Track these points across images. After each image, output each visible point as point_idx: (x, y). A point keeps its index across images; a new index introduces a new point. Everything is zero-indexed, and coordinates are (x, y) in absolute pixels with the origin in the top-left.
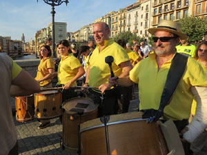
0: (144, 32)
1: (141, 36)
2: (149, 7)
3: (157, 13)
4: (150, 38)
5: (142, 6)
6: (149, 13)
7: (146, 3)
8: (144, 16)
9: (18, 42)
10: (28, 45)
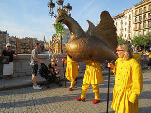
0: (127, 36)
1: (126, 39)
2: (131, 16)
3: (138, 21)
4: (132, 41)
5: (125, 15)
6: (131, 21)
7: (129, 13)
8: (128, 23)
9: (42, 42)
10: (47, 44)
